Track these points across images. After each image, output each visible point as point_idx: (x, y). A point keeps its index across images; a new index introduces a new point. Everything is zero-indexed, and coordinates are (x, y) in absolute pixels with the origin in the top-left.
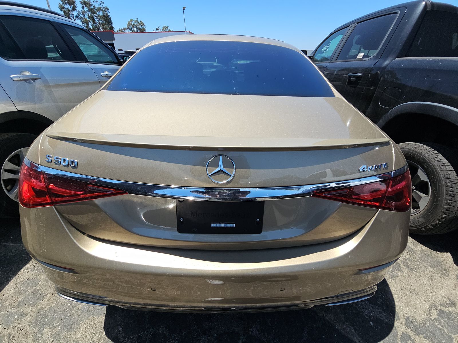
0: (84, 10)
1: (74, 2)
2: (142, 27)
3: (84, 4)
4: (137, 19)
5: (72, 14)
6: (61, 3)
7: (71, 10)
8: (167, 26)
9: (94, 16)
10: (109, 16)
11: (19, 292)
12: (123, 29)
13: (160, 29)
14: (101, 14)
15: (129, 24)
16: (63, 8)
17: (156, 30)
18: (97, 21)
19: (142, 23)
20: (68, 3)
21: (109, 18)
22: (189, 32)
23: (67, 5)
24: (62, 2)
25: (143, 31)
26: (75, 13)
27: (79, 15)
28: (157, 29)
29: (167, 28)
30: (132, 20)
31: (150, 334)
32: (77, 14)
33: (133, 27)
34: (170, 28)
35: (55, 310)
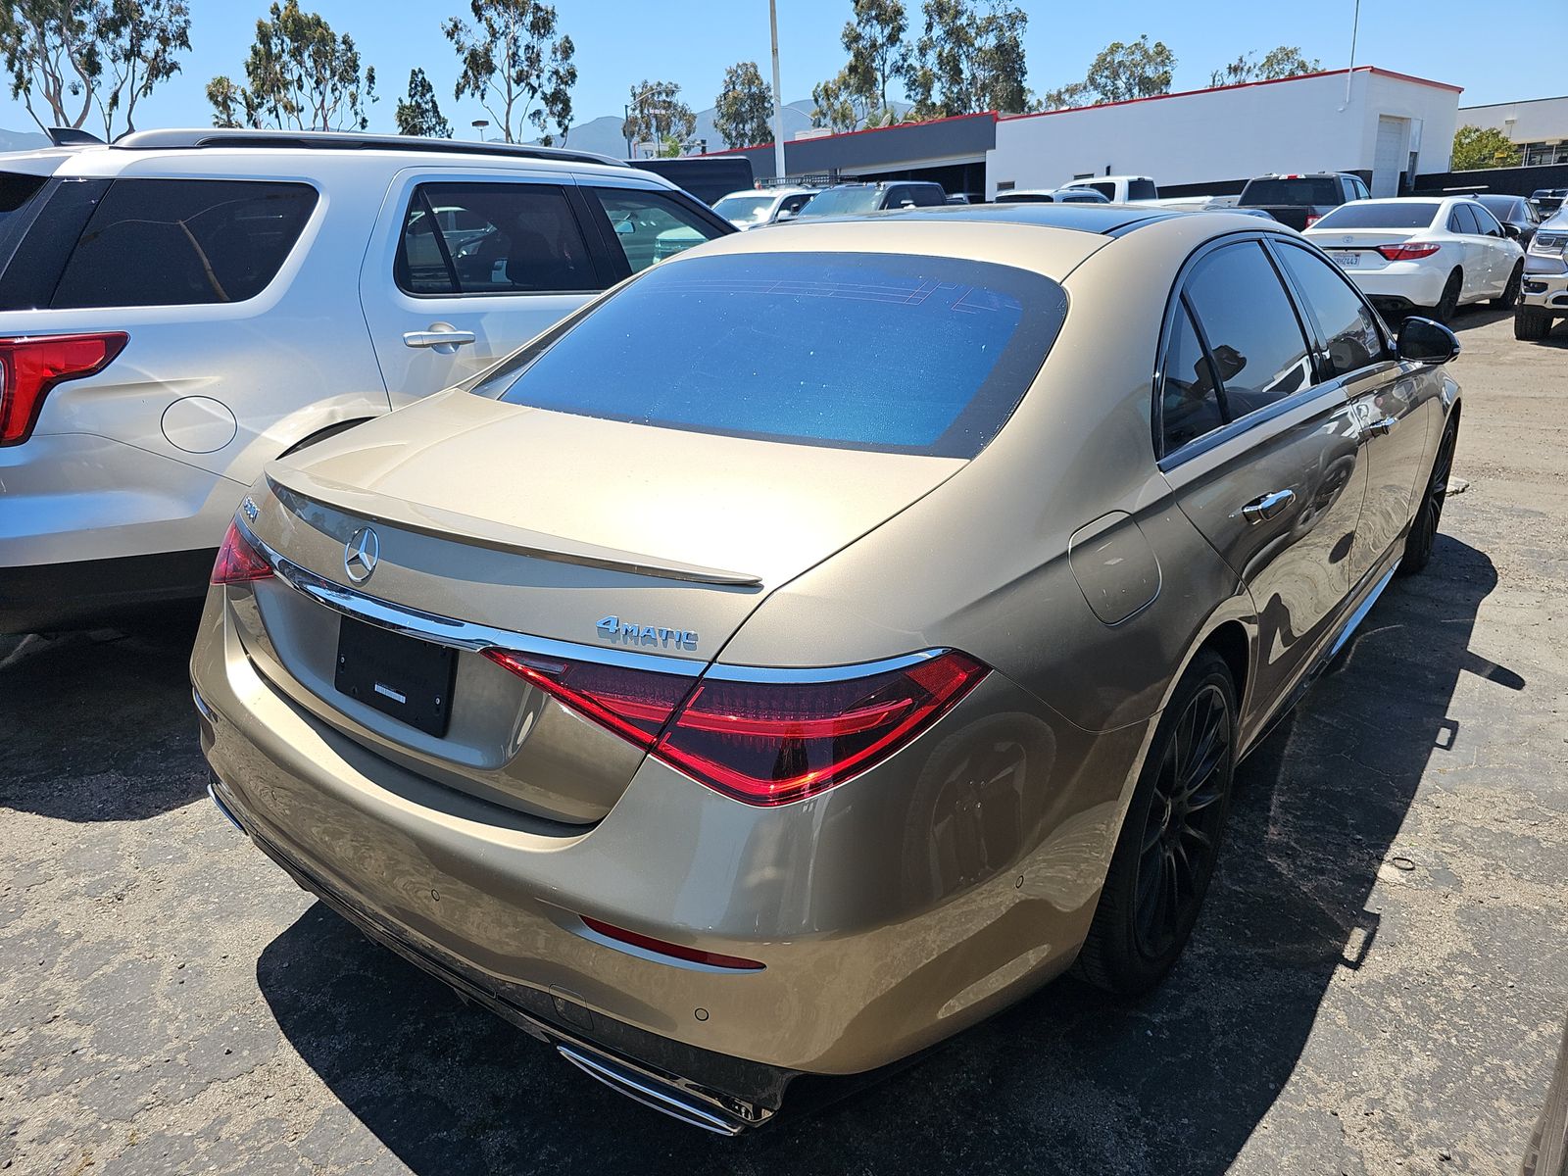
0: (931, 39)
1: (899, 12)
2: (1161, 69)
3: (939, 10)
4: (1143, 37)
5: (882, 58)
6: (855, 20)
7: (882, 45)
8: (1291, 48)
9: (960, 56)
10: (1018, 47)
11: (211, 818)
12: (1067, 90)
13: (1250, 64)
14: (990, 41)
15: (1101, 65)
16: (858, 38)
17: (1226, 72)
18: (966, 74)
19: (1161, 49)
20: (877, 17)
21: (1018, 54)
22: (1373, 70)
23: (871, 26)
24: (858, 15)
25: (1153, 87)
26: (893, 54)
27: (905, 60)
28: (1234, 70)
29: (1288, 54)
30: (1116, 48)
31: (316, 1005)
32: (898, 57)
33: (1116, 76)
34: (1307, 57)
35: (232, 876)
